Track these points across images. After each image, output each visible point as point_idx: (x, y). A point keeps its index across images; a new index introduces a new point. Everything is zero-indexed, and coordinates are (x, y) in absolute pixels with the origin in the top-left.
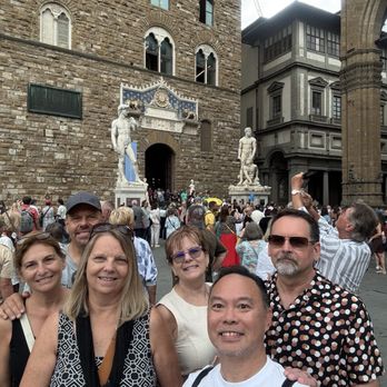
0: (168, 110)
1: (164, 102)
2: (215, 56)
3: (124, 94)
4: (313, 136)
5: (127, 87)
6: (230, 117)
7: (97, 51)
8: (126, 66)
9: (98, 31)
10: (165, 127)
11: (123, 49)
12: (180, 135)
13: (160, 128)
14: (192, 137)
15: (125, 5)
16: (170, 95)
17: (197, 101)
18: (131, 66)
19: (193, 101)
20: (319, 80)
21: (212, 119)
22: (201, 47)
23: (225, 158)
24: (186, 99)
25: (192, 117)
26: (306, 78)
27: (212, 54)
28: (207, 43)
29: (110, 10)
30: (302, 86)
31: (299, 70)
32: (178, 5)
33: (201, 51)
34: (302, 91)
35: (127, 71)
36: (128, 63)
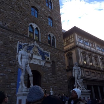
0: (38, 55)
1: (37, 52)
2: (55, 37)
3: (19, 46)
4: (86, 71)
5: (20, 43)
6: (62, 61)
7: (8, 26)
8: (21, 35)
9: (9, 19)
10: (37, 63)
11: (20, 28)
12: (43, 67)
13: (35, 63)
14: (48, 68)
15: (21, 12)
16: (39, 49)
17: (50, 53)
18: (23, 35)
19: (48, 52)
20: (84, 52)
21: (55, 61)
22: (50, 33)
23: (62, 78)
24: (45, 51)
25: (48, 59)
26: (80, 51)
27: (53, 36)
28: (51, 32)
29: (15, 12)
30: (80, 53)
31: (78, 48)
32: (41, 17)
33: (49, 34)
34: (80, 55)
35: (21, 37)
36: (22, 34)
